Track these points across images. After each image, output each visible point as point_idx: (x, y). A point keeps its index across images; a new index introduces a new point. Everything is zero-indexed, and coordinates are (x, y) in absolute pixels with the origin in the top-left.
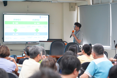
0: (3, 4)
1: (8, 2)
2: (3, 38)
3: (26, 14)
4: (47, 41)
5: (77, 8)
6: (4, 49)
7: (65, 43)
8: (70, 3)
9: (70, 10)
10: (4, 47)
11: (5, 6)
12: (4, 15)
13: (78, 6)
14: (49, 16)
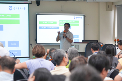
0: (36, 4)
1: (41, 1)
2: (36, 40)
3: (60, 14)
4: (82, 42)
5: (114, 8)
6: (39, 48)
7: (101, 44)
8: (106, 3)
9: (107, 10)
10: (38, 47)
11: (37, 6)
12: (36, 15)
13: (115, 6)
14: (84, 16)
